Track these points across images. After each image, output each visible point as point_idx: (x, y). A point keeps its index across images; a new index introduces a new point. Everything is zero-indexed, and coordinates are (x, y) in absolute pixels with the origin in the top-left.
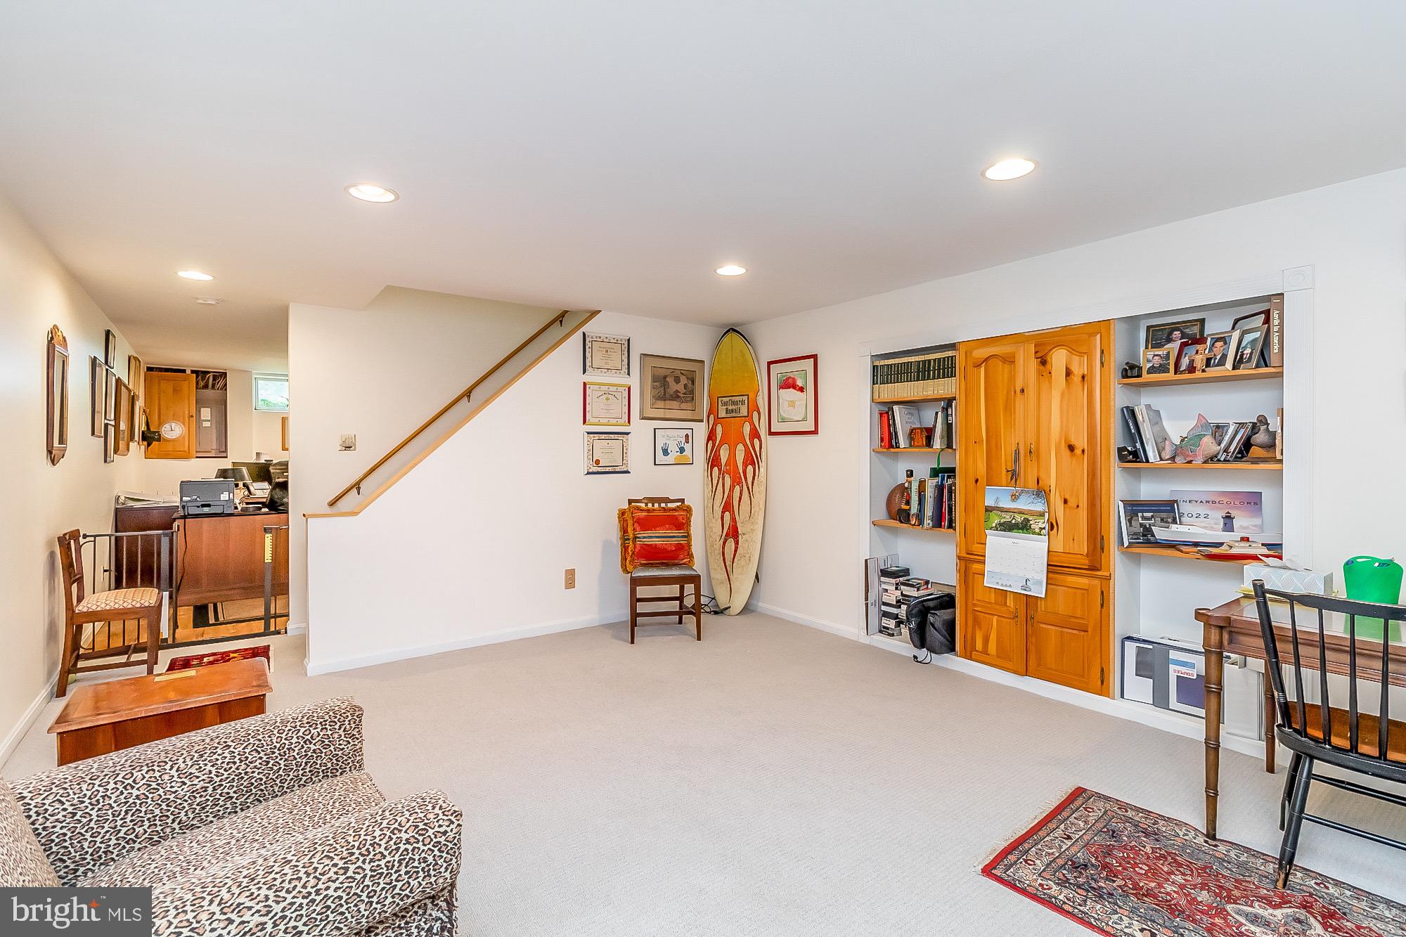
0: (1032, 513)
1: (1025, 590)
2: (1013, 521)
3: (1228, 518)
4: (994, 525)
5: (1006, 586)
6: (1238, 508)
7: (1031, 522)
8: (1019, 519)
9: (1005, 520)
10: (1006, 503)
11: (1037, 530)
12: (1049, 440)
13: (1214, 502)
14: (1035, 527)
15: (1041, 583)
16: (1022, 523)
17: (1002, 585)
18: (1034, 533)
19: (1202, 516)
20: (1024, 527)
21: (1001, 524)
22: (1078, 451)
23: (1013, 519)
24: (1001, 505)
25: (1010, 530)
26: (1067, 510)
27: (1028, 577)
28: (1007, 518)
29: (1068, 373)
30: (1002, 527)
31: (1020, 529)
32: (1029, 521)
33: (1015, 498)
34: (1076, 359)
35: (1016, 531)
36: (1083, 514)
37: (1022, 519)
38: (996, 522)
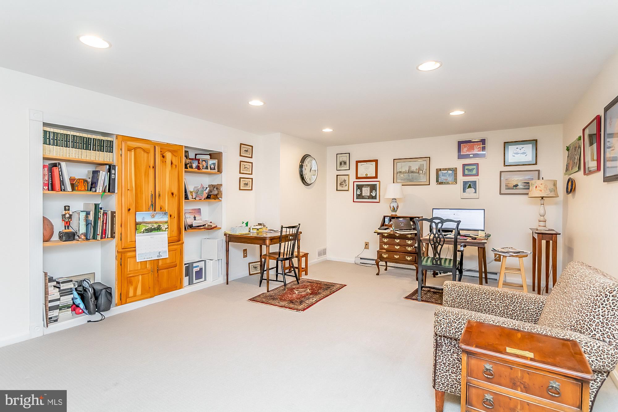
0: (161, 222)
1: (159, 257)
2: (153, 227)
3: (195, 217)
4: (142, 231)
5: (149, 258)
6: (196, 214)
7: (161, 226)
8: (156, 226)
9: (148, 227)
10: (148, 219)
11: (164, 229)
12: (165, 190)
13: (191, 213)
14: (164, 228)
15: (166, 251)
16: (157, 227)
17: (147, 258)
18: (163, 231)
19: (189, 218)
20: (159, 229)
21: (146, 230)
22: (174, 195)
23: (153, 226)
24: (146, 220)
25: (151, 231)
26: (171, 220)
27: (160, 251)
28: (150, 226)
29: (172, 163)
30: (147, 231)
31: (157, 230)
32: (160, 226)
33: (153, 216)
34: (174, 158)
35: (154, 231)
36: (176, 220)
37: (157, 225)
38: (143, 229)
